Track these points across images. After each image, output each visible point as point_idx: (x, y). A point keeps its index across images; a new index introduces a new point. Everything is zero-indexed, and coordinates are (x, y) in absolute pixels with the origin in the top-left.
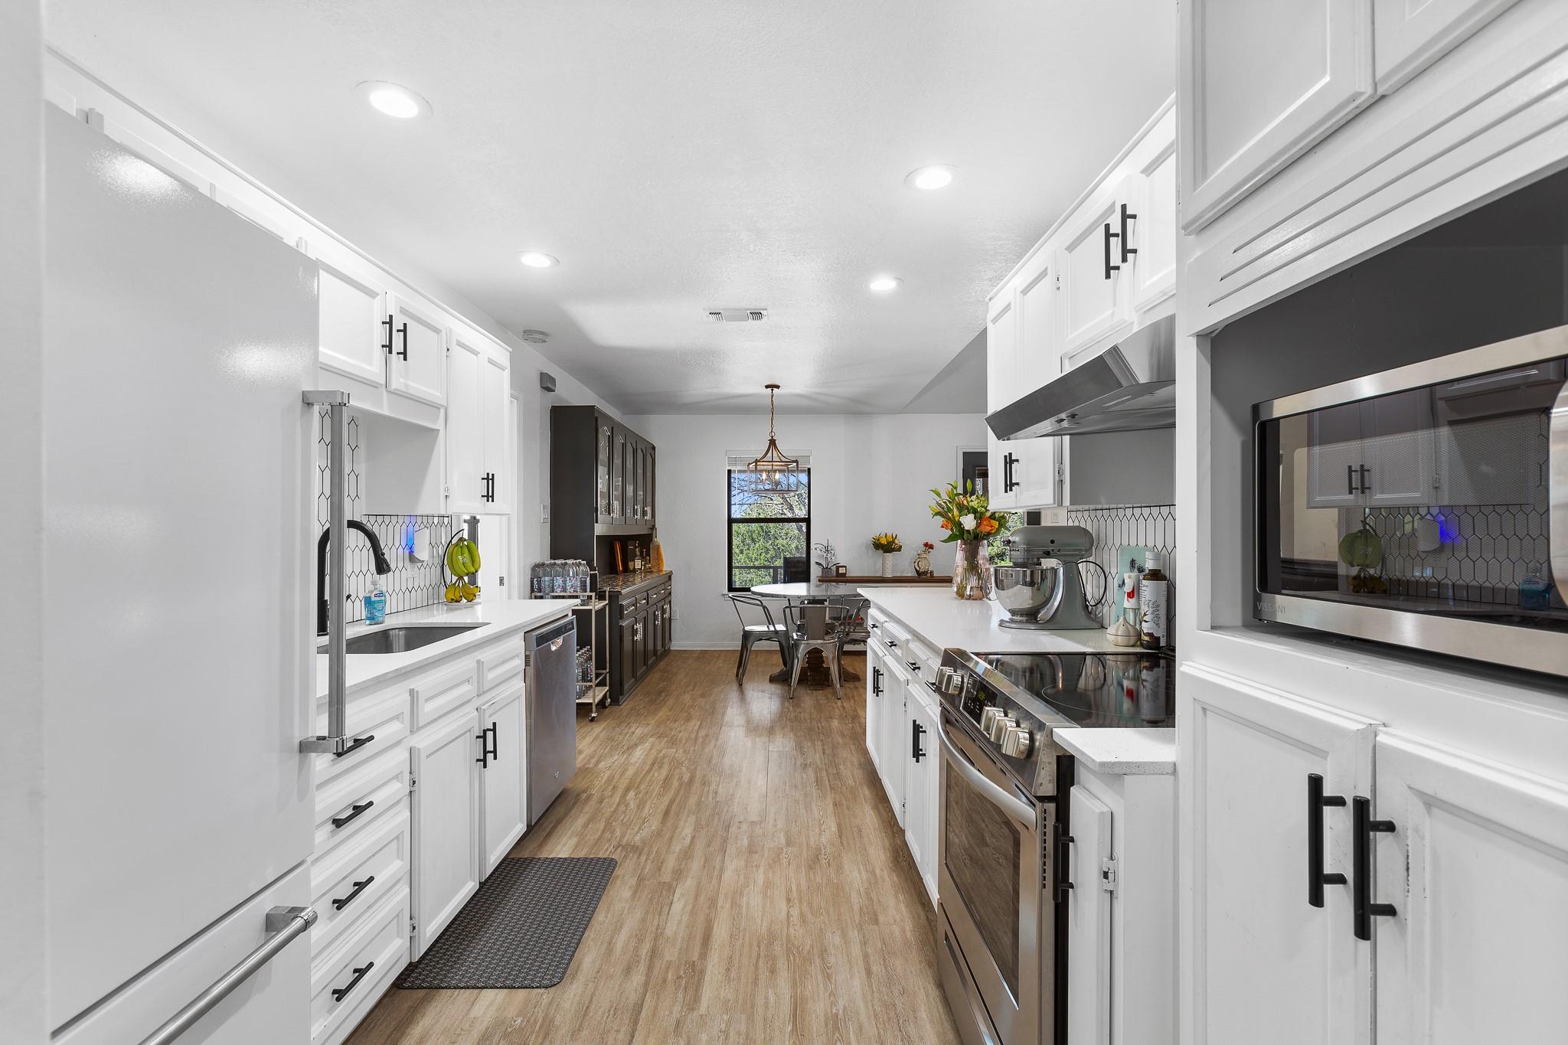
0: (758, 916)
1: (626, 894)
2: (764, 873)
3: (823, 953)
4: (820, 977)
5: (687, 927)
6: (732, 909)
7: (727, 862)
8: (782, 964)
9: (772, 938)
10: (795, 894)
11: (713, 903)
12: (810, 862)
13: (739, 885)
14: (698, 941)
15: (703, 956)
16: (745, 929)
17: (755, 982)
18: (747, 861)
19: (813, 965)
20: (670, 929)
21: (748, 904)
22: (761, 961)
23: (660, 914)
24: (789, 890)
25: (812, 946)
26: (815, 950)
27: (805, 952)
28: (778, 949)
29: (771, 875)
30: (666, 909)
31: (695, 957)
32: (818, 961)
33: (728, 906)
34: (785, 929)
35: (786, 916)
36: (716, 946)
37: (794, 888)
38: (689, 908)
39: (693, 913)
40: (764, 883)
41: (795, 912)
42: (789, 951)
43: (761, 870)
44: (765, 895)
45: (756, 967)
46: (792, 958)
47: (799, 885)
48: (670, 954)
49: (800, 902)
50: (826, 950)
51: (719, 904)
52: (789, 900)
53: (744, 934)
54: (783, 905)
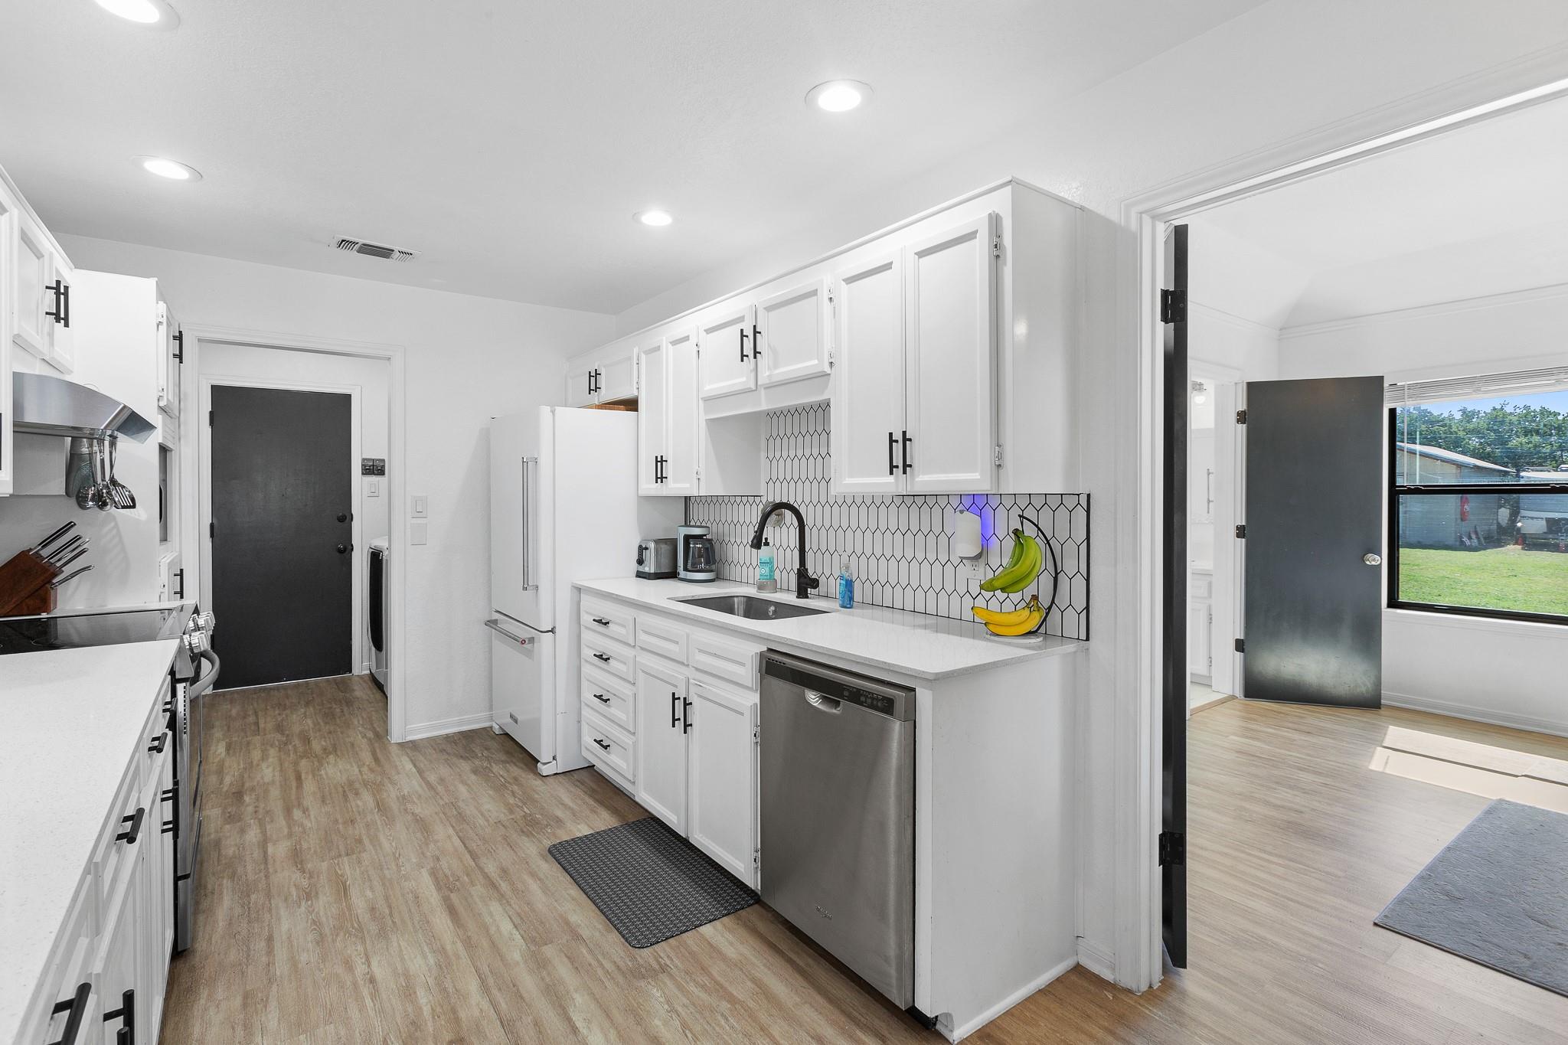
0: (406, 948)
1: (574, 918)
2: (421, 1008)
3: (320, 941)
4: (324, 919)
5: (480, 914)
6: (441, 946)
7: (485, 1005)
8: (365, 917)
9: (383, 934)
10: (365, 992)
11: (469, 944)
12: (418, 1034)
13: (448, 976)
14: (461, 909)
15: (446, 900)
16: (416, 932)
17: (387, 898)
18: (457, 1020)
19: (332, 926)
20: (495, 907)
21: (425, 957)
22: (387, 911)
23: (519, 915)
24: (375, 994)
25: (334, 941)
26: (330, 940)
27: (342, 934)
28: (373, 928)
29: (410, 1010)
30: (517, 921)
31: (453, 896)
32: (327, 931)
33: (448, 947)
34: (369, 947)
35: (371, 960)
36: (438, 909)
37: (368, 1001)
38: (493, 930)
39: (486, 929)
40: (415, 993)
41: (360, 969)
42: (361, 929)
43: (426, 1011)
44: (407, 975)
45: (390, 907)
46: (356, 925)
47: (362, 1009)
48: (478, 890)
49: (355, 984)
50: (318, 943)
51: (459, 945)
52: (372, 980)
53: (414, 927)
54: (379, 972)
